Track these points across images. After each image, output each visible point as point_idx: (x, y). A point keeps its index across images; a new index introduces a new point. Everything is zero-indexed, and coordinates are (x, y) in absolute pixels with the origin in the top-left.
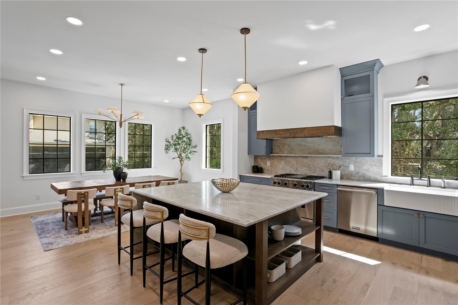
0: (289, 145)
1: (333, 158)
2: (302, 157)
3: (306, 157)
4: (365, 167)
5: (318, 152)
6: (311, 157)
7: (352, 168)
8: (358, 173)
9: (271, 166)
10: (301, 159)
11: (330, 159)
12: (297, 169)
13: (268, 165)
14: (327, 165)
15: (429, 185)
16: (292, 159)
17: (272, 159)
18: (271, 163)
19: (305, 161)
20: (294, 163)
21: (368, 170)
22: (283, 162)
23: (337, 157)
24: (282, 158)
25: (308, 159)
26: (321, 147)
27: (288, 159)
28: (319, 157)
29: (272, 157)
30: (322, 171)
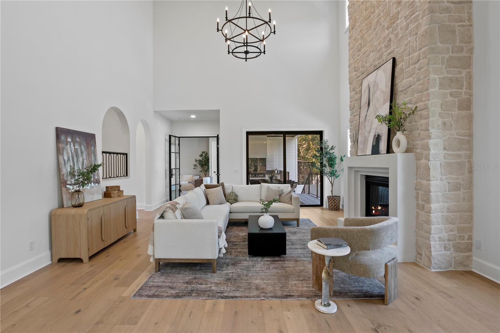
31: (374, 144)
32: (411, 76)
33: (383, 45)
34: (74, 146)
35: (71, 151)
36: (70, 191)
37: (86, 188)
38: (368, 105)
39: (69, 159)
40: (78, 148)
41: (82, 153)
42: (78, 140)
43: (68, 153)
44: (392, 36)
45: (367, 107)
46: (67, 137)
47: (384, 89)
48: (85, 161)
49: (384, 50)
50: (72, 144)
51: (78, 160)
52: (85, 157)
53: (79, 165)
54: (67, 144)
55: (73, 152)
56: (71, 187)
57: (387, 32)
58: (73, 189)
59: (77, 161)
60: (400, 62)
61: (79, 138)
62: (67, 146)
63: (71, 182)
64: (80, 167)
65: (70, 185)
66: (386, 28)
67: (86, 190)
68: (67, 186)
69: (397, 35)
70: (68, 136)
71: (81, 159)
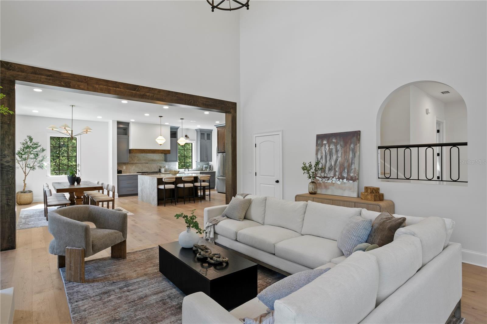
0: (138, 157)
1: (159, 163)
2: (144, 163)
3: (147, 163)
4: (171, 166)
5: (153, 160)
6: (149, 163)
7: (167, 167)
8: (169, 169)
9: (126, 169)
10: (144, 164)
11: (158, 164)
12: (142, 169)
13: (124, 169)
14: (157, 166)
15: (189, 171)
16: (139, 165)
17: (127, 165)
18: (126, 167)
19: (147, 165)
20: (140, 166)
21: (172, 167)
22: (134, 166)
23: (161, 163)
24: (134, 164)
25: (148, 164)
26: (155, 158)
27: (137, 164)
28: (153, 163)
29: (126, 164)
30: (155, 169)
34: (329, 146)
35: (325, 151)
36: (318, 182)
37: (336, 183)
39: (322, 157)
40: (333, 148)
41: (337, 151)
42: (334, 141)
43: (322, 153)
46: (323, 141)
48: (339, 159)
50: (327, 145)
51: (332, 158)
52: (339, 155)
53: (331, 162)
54: (322, 146)
55: (326, 151)
56: (320, 179)
58: (321, 181)
59: (330, 158)
61: (336, 139)
62: (322, 148)
63: (321, 175)
64: (333, 164)
65: (320, 177)
67: (335, 184)
68: (317, 178)
70: (325, 139)
71: (334, 157)
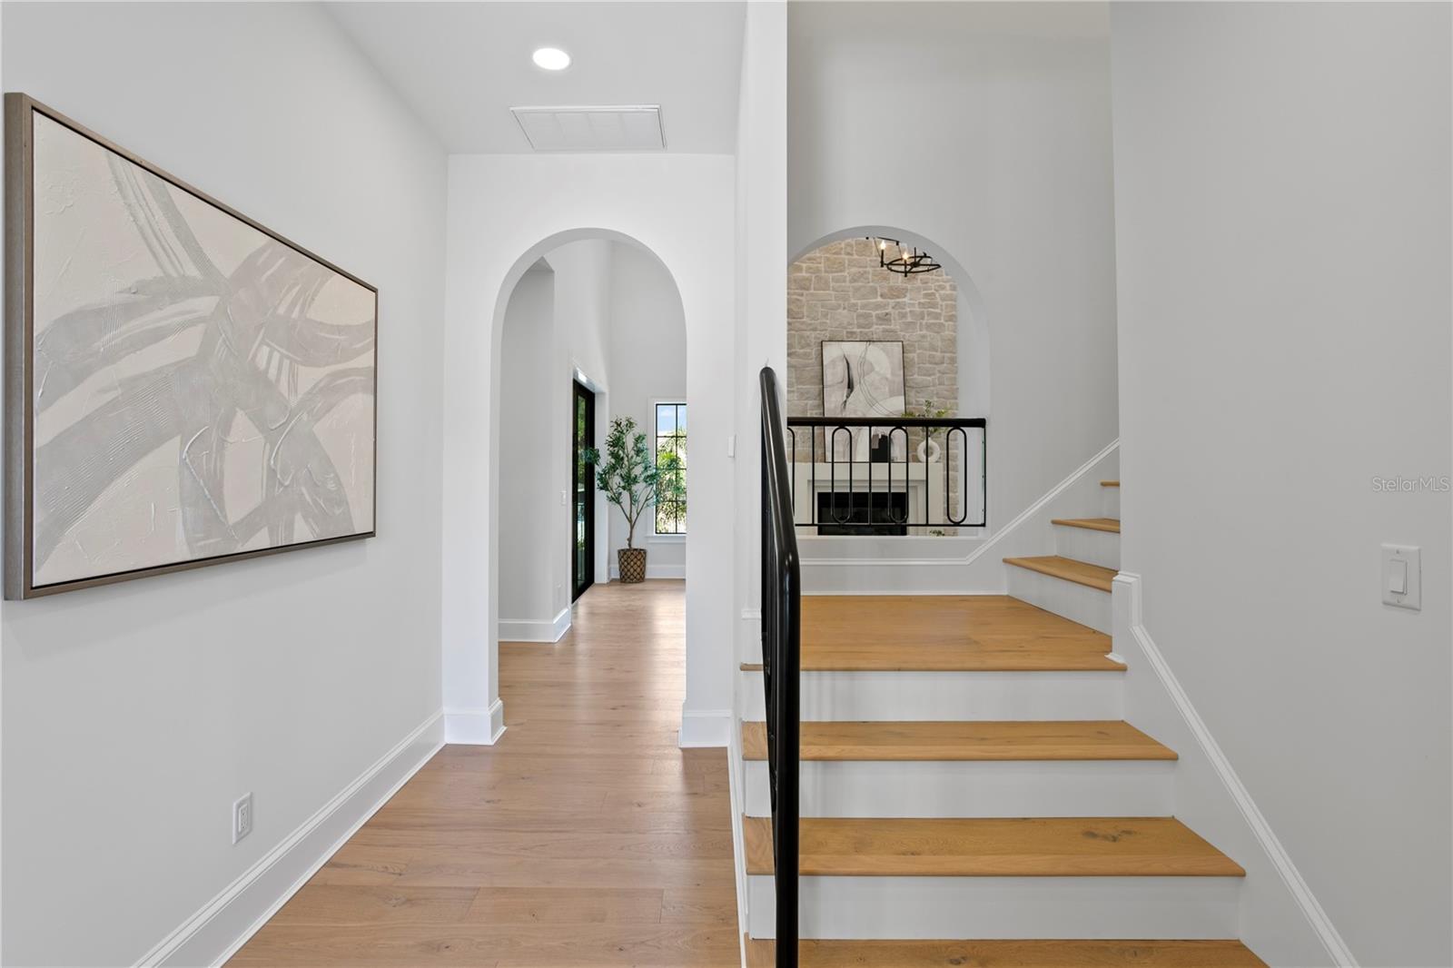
31: (876, 446)
32: (930, 375)
33: (874, 313)
38: (849, 387)
44: (894, 313)
45: (846, 389)
47: (889, 376)
49: (874, 320)
57: (879, 299)
60: (910, 352)
66: (879, 293)
69: (903, 316)
